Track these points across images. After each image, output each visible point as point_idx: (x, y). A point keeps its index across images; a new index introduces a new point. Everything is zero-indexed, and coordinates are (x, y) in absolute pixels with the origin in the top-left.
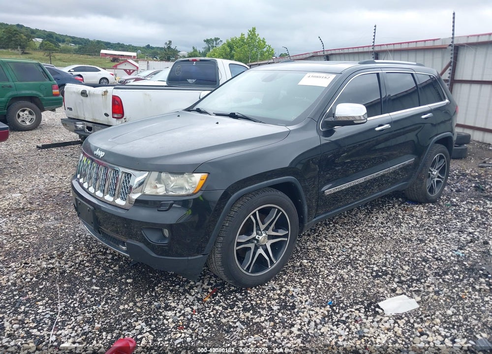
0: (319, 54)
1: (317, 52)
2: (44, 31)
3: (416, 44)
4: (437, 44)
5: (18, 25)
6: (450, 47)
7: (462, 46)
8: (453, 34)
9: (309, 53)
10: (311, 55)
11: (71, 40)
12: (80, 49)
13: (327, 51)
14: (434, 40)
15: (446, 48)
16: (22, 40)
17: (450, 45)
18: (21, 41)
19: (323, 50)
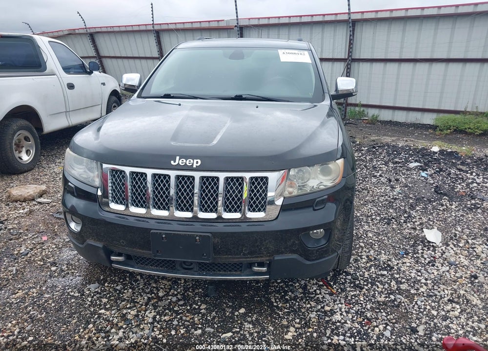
0: (77, 32)
1: (74, 30)
3: (201, 24)
4: (222, 24)
8: (237, 16)
9: (62, 31)
10: (66, 33)
13: (89, 28)
14: (218, 21)
15: (233, 29)
17: (236, 26)
19: (85, 27)
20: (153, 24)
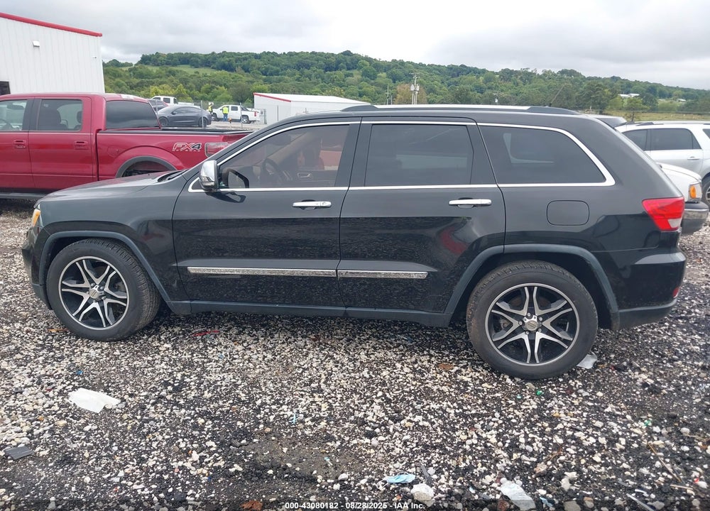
2: (647, 83)
5: (613, 78)
11: (682, 93)
12: (687, 105)
16: (603, 97)
18: (602, 99)
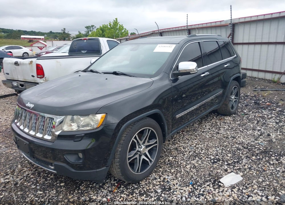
0: (156, 32)
4: (223, 23)
6: (230, 25)
7: (237, 24)
8: (231, 18)
9: (150, 32)
12: (8, 35)
14: (221, 21)
15: (228, 25)
17: (230, 24)
19: (158, 29)
20: (187, 26)
